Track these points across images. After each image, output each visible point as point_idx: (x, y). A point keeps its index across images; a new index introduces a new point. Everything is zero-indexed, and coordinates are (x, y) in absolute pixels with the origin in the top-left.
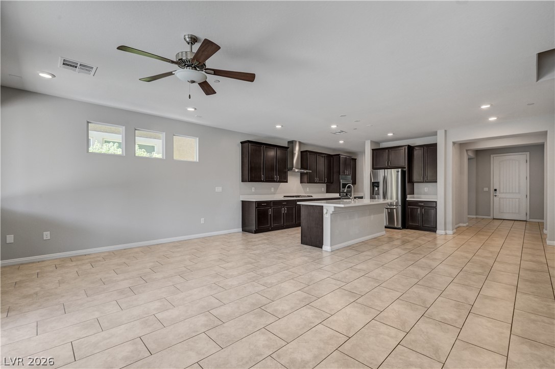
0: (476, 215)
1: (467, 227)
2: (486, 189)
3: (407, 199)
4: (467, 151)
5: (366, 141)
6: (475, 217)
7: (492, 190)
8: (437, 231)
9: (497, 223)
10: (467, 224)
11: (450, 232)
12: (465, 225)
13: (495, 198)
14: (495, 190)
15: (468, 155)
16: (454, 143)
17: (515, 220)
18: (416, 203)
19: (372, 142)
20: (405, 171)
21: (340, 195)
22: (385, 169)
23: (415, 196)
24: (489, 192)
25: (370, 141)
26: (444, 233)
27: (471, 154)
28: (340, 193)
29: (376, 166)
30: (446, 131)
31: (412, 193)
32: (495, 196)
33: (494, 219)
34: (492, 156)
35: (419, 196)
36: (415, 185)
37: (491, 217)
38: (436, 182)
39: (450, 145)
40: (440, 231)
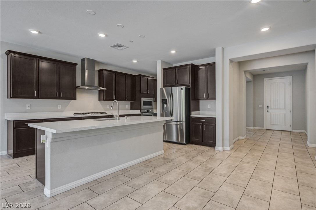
0: (254, 127)
1: (245, 140)
2: (261, 106)
3: (191, 116)
4: (245, 72)
5: (158, 61)
6: (252, 128)
7: (265, 107)
8: (216, 147)
9: (269, 133)
10: (245, 136)
11: (227, 148)
12: (243, 138)
13: (268, 113)
14: (268, 107)
15: (246, 77)
16: (231, 61)
17: (282, 131)
18: (198, 119)
19: (163, 62)
20: (190, 89)
21: (141, 112)
22: (171, 87)
23: (200, 112)
24: (263, 108)
25: (160, 61)
26: (221, 150)
27: (249, 77)
28: (141, 109)
29: (167, 84)
30: (223, 49)
31: (198, 109)
32: (268, 111)
33: (267, 130)
34: (265, 79)
35: (204, 112)
36: (201, 101)
37: (265, 128)
38: (215, 99)
39: (227, 62)
40: (218, 148)
